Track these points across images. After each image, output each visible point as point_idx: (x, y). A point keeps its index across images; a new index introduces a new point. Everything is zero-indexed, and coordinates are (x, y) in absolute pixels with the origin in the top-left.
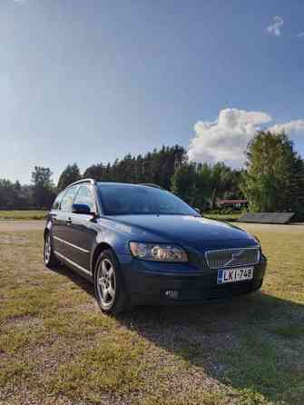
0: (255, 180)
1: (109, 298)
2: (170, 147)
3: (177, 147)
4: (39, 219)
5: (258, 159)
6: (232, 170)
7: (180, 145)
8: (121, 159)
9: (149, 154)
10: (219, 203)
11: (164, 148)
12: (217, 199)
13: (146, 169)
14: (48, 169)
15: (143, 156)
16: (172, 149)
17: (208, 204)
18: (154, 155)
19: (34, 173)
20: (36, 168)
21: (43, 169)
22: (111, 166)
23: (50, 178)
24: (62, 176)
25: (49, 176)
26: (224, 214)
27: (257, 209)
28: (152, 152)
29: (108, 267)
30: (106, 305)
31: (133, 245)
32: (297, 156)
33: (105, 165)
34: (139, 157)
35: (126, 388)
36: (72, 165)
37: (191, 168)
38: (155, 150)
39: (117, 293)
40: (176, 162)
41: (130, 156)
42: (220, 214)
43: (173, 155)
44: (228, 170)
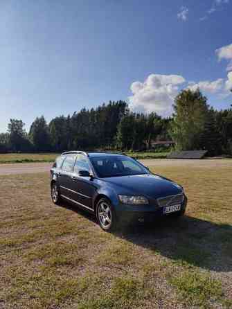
0: (179, 127)
1: (107, 223)
2: (116, 102)
3: (120, 101)
4: (21, 162)
5: (181, 111)
6: (162, 118)
7: (123, 100)
8: (78, 111)
9: (100, 108)
10: (154, 144)
11: (110, 102)
12: (152, 141)
13: (97, 119)
14: (21, 121)
15: (95, 109)
16: (117, 104)
17: (145, 145)
18: (104, 108)
19: (9, 125)
20: (11, 120)
21: (17, 121)
22: (71, 117)
23: (23, 128)
24: (32, 126)
25: (22, 126)
26: (157, 152)
27: (181, 148)
28: (101, 106)
29: (105, 207)
30: (106, 227)
31: (120, 196)
32: (209, 108)
33: (66, 116)
34: (92, 110)
35: (129, 262)
36: (40, 117)
37: (132, 117)
38: (104, 105)
39: (113, 221)
40: (121, 113)
41: (84, 110)
42: (154, 152)
43: (118, 108)
44: (159, 118)
